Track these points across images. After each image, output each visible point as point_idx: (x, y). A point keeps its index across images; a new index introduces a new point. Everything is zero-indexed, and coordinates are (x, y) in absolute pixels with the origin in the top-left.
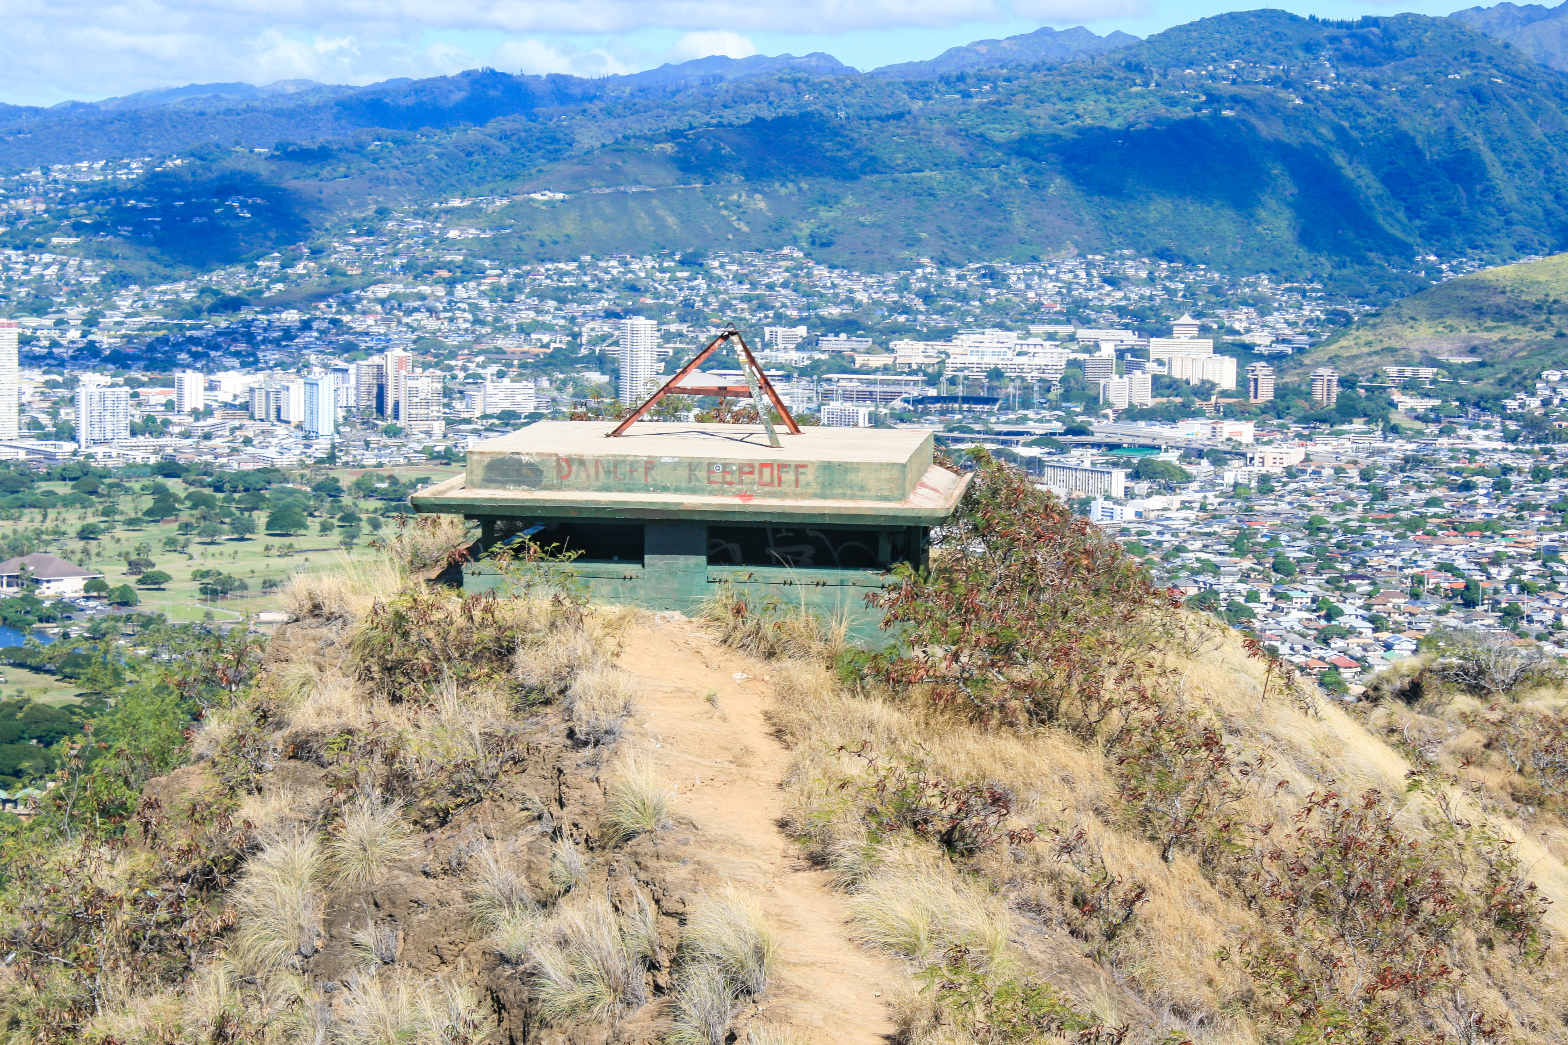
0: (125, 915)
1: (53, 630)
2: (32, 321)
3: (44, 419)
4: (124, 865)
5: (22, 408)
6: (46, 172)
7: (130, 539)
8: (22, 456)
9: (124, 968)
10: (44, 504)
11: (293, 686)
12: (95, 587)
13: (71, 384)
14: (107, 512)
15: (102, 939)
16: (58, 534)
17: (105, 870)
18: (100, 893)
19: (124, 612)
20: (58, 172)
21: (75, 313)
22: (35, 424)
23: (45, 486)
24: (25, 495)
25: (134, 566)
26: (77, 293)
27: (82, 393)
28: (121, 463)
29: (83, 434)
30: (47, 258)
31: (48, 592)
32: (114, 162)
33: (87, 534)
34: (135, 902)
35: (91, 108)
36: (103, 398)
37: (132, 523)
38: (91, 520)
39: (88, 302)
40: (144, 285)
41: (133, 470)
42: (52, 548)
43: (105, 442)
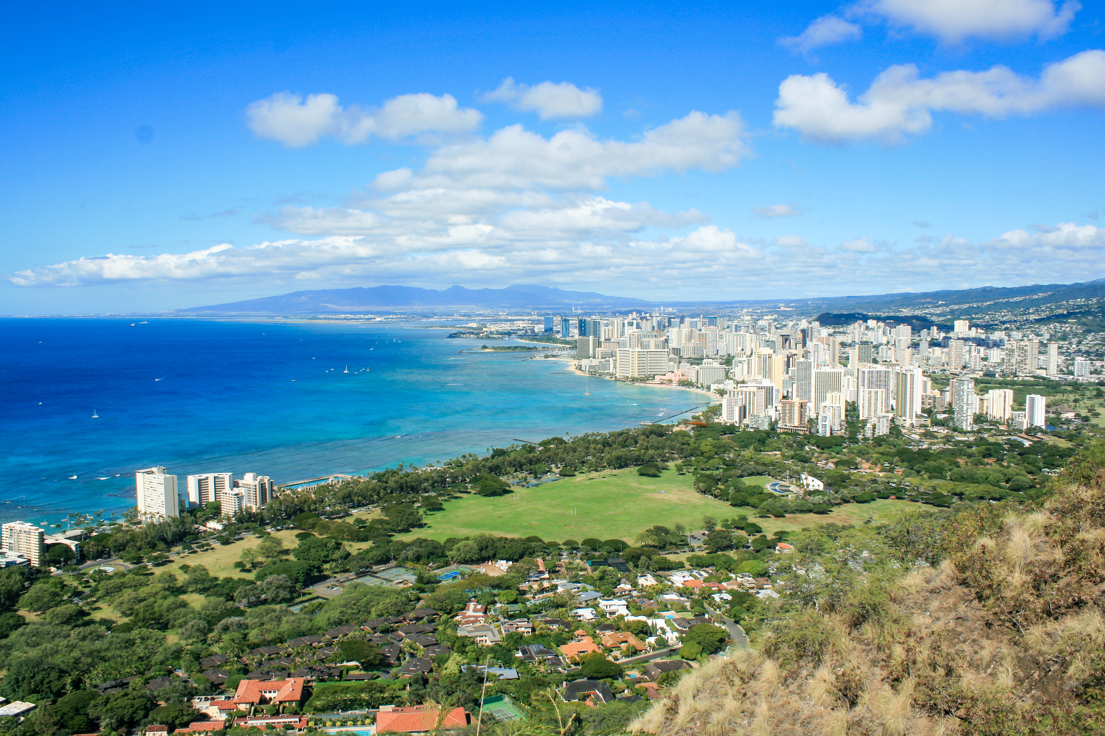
0: (1090, 506)
1: (1065, 427)
2: (1062, 343)
3: (1064, 369)
4: (1090, 492)
5: (1058, 366)
6: (1067, 302)
7: (1089, 403)
8: (1057, 379)
9: (1089, 521)
10: (1064, 392)
12: (1077, 415)
13: (1073, 359)
14: (1082, 395)
15: (1082, 513)
16: (1067, 401)
17: (1084, 493)
18: (1082, 500)
19: (1086, 423)
20: (1071, 302)
21: (1075, 340)
22: (1061, 370)
23: (1064, 387)
24: (1058, 389)
25: (1090, 411)
26: (1075, 335)
27: (1076, 362)
28: (1087, 382)
29: (1076, 374)
30: (1067, 325)
31: (1064, 416)
32: (1088, 299)
33: (1076, 401)
34: (1093, 503)
35: (1082, 284)
36: (1082, 364)
37: (1089, 398)
38: (1077, 397)
39: (1079, 337)
40: (1095, 333)
41: (1090, 384)
42: (1065, 405)
43: (1082, 376)
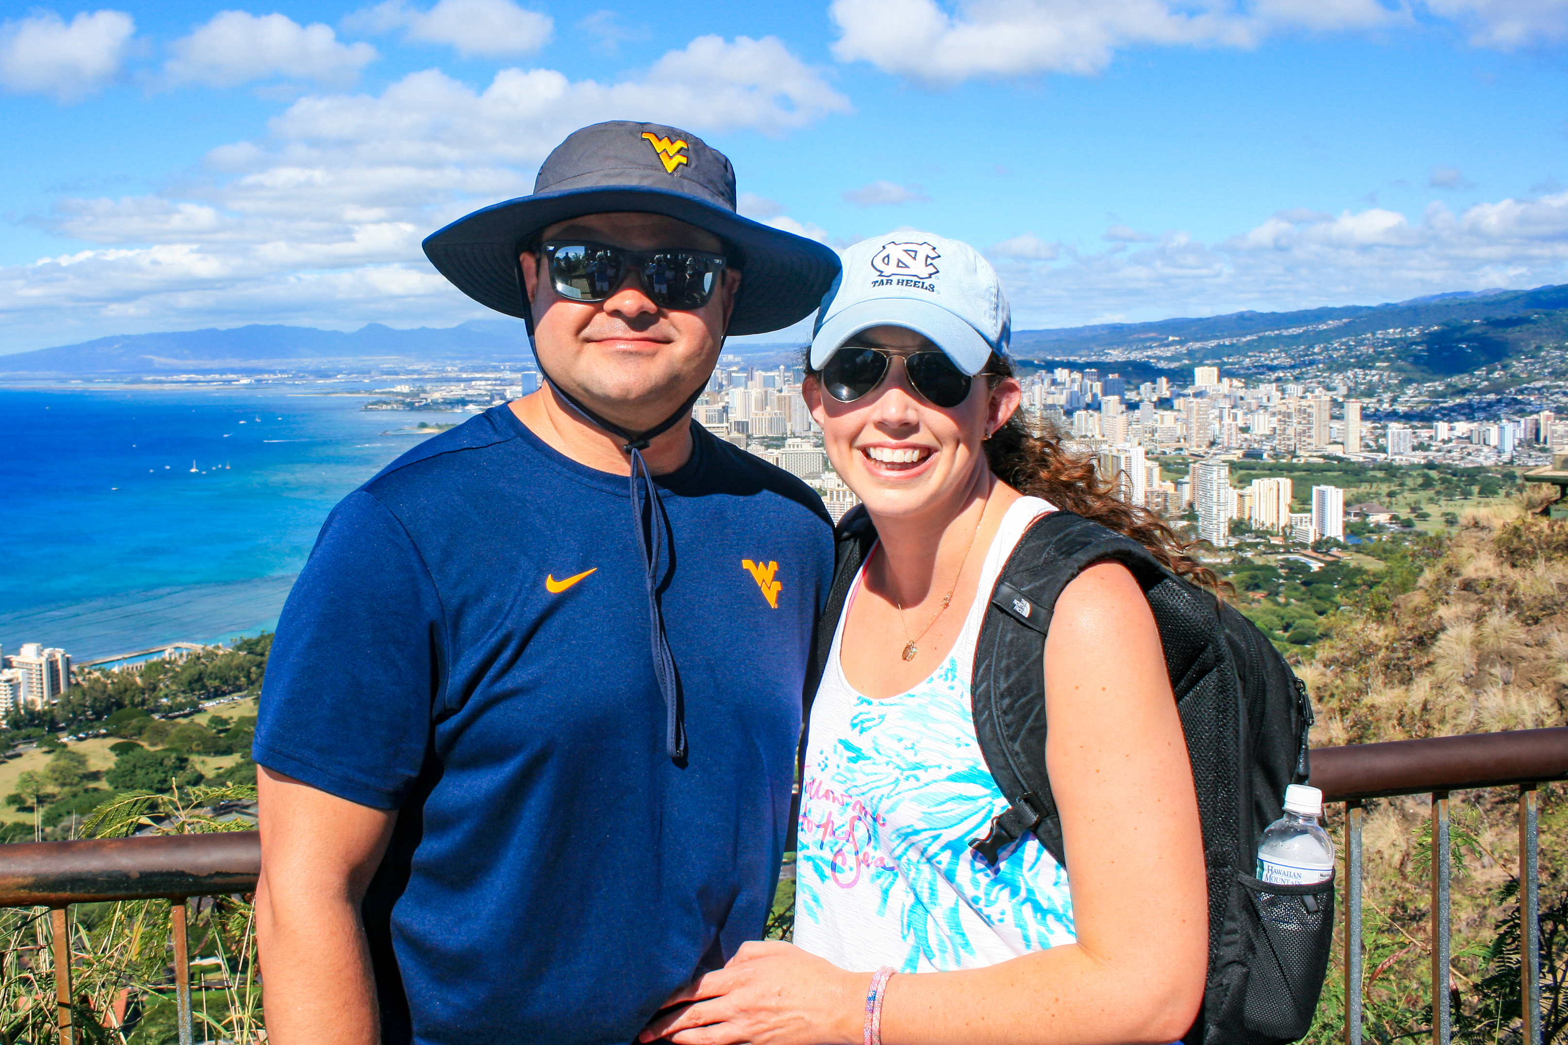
0: (1382, 654)
1: (1375, 537)
2: (1366, 400)
3: (1372, 443)
4: (1382, 632)
5: (1362, 438)
6: (1374, 334)
7: (1411, 497)
8: (1361, 459)
9: (1381, 677)
10: (1372, 480)
11: (1465, 558)
12: (1394, 518)
13: (1385, 427)
14: (1401, 485)
15: (1371, 663)
16: (1377, 494)
17: (1374, 633)
18: (1371, 643)
19: (1407, 530)
20: (1379, 334)
21: (1387, 396)
22: (1367, 446)
23: (1371, 473)
24: (1362, 476)
25: (1413, 510)
26: (1388, 388)
27: (1389, 431)
28: (1407, 463)
29: (1390, 451)
30: (1374, 372)
31: (1373, 519)
32: (1405, 329)
33: (1391, 495)
34: (1387, 648)
35: (1395, 306)
36: (1399, 434)
37: (1412, 490)
38: (1393, 488)
39: (1392, 391)
40: (1419, 383)
41: (1413, 466)
42: (1375, 501)
43: (1401, 454)
